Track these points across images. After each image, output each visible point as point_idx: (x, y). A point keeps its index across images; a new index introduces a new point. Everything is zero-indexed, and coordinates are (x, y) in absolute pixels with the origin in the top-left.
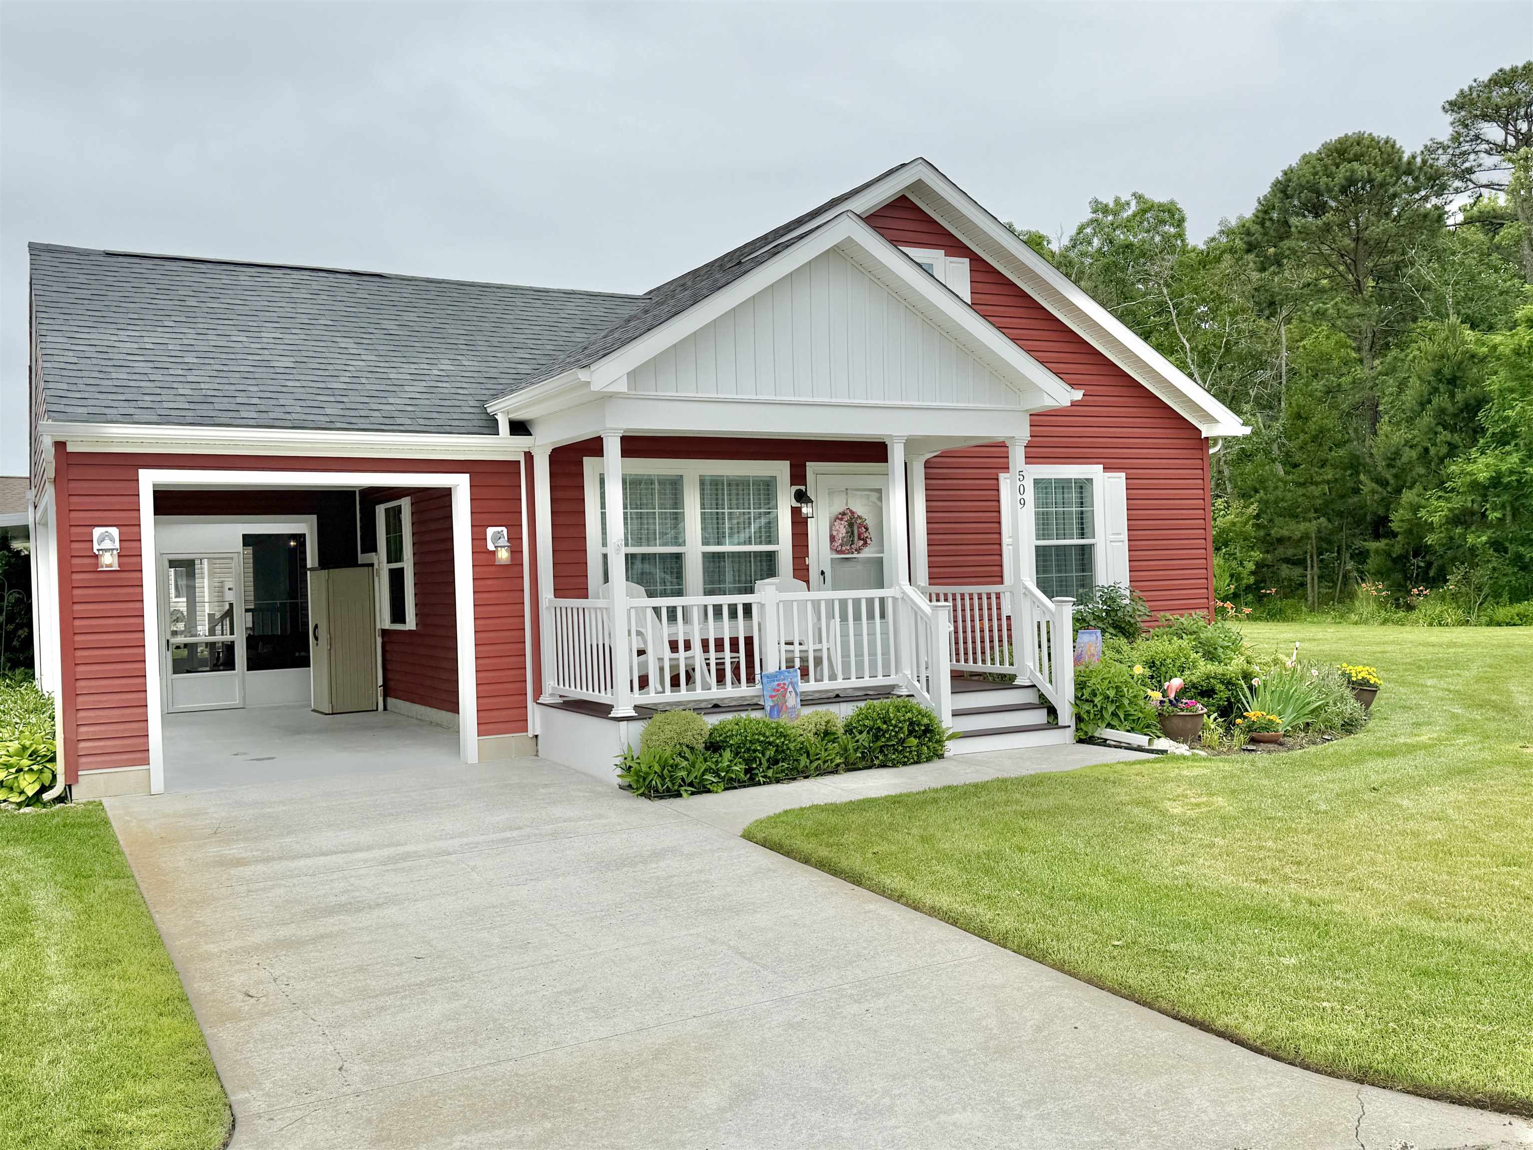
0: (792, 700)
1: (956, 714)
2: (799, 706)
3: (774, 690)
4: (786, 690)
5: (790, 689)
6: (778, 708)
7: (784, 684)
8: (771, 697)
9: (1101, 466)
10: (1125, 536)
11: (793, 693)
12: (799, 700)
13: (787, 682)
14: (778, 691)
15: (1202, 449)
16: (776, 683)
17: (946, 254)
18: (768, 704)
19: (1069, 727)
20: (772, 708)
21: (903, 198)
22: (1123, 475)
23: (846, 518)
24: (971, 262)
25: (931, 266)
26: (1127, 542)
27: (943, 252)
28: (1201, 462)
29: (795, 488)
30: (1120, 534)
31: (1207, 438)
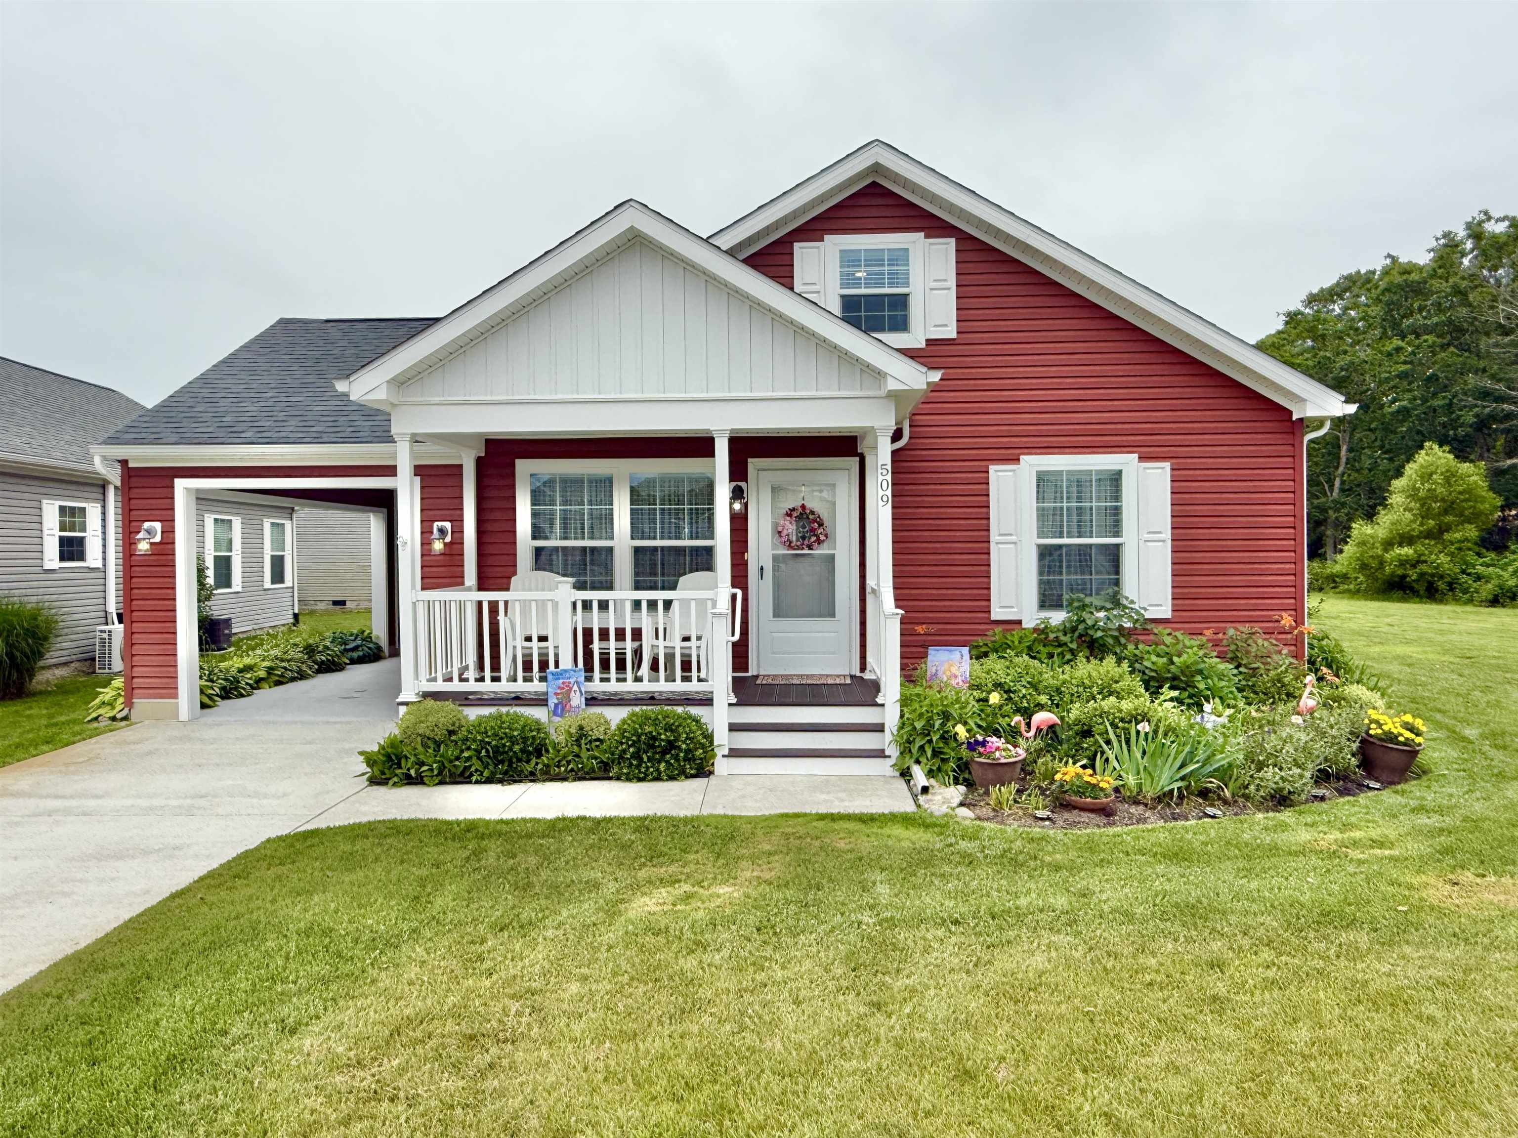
0: (577, 700)
1: (734, 728)
2: (584, 706)
3: (559, 688)
4: (571, 689)
5: (575, 688)
6: (561, 709)
7: (569, 683)
8: (556, 694)
9: (1136, 455)
10: (1167, 535)
11: (578, 693)
12: (583, 700)
13: (572, 681)
14: (563, 689)
15: (1293, 433)
16: (561, 681)
17: (926, 237)
18: (552, 701)
19: (889, 757)
20: (556, 706)
21: (874, 184)
22: (1167, 465)
23: (795, 514)
24: (958, 241)
25: (907, 250)
26: (1169, 542)
27: (922, 234)
28: (1290, 448)
29: (734, 484)
30: (1160, 533)
31: (1301, 420)
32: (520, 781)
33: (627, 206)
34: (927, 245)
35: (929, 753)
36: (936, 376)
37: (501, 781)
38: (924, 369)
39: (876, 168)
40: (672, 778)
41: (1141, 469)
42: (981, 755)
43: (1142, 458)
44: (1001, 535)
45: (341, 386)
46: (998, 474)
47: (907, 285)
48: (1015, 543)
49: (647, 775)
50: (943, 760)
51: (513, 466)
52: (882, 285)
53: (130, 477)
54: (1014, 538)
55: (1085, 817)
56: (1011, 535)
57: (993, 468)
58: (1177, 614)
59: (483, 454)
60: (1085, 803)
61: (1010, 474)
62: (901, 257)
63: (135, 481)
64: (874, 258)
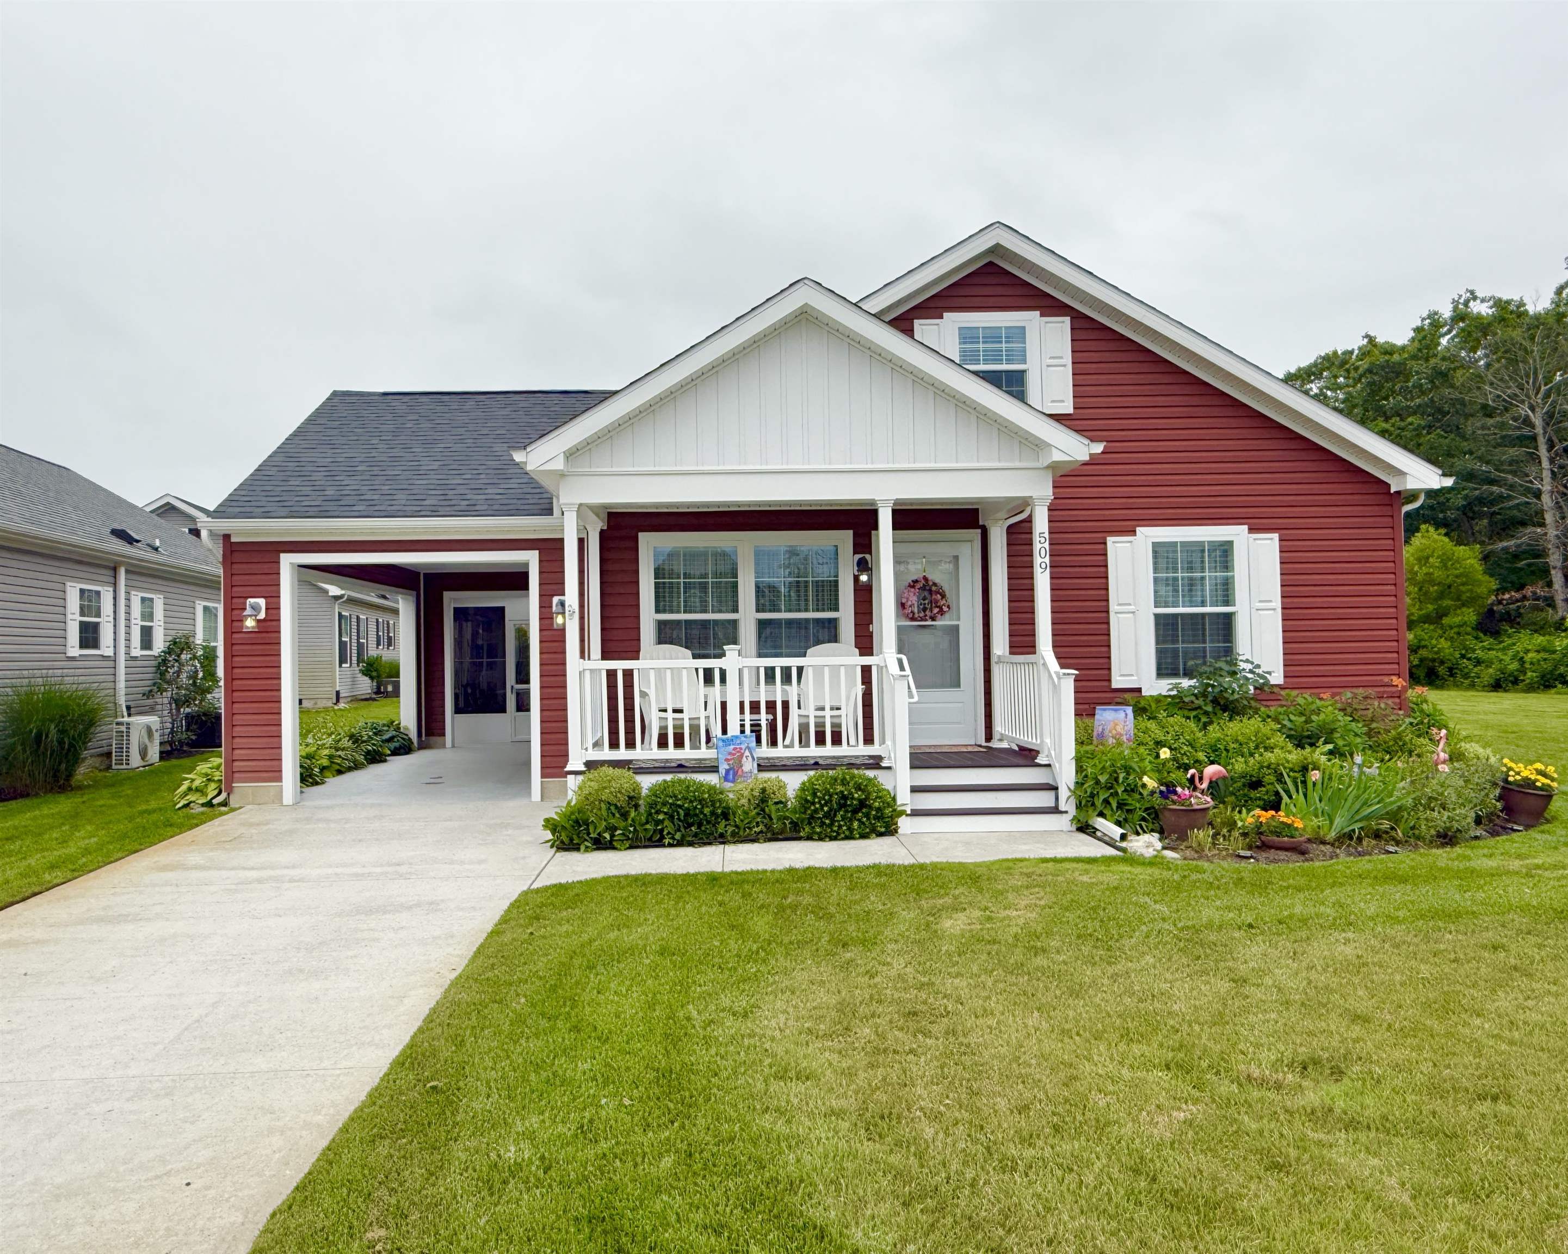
0: (749, 766)
1: (915, 790)
2: (756, 771)
3: (730, 754)
4: (742, 755)
5: (747, 753)
6: (733, 774)
7: (741, 749)
8: (727, 760)
10: (1278, 603)
11: (750, 758)
12: (755, 765)
13: (743, 747)
14: (734, 754)
15: (1392, 505)
16: (732, 747)
17: (1042, 315)
18: (723, 767)
19: (1066, 812)
20: (727, 772)
21: (991, 264)
22: (1276, 536)
23: (918, 586)
24: (1072, 318)
25: (1024, 328)
26: (1279, 610)
27: (1038, 313)
28: (1390, 519)
29: (858, 556)
30: (1271, 601)
31: (1398, 493)
32: (710, 844)
33: (801, 284)
34: (1043, 324)
35: (1114, 805)
36: (1098, 448)
37: (691, 844)
38: (1086, 441)
39: (997, 249)
40: (864, 836)
41: (1251, 540)
42: (1174, 802)
43: (1251, 530)
44: (1120, 605)
45: (518, 457)
46: (1117, 547)
47: (1024, 361)
48: (1133, 613)
49: (838, 834)
50: (1128, 811)
51: (636, 539)
52: (1000, 361)
53: (232, 552)
54: (1132, 608)
55: (1282, 855)
56: (1130, 604)
57: (1110, 540)
58: (1288, 680)
59: (605, 528)
60: (1284, 842)
61: (1128, 545)
62: (1019, 334)
63: (237, 557)
64: (993, 335)
